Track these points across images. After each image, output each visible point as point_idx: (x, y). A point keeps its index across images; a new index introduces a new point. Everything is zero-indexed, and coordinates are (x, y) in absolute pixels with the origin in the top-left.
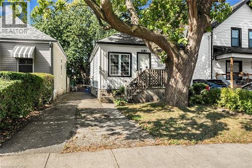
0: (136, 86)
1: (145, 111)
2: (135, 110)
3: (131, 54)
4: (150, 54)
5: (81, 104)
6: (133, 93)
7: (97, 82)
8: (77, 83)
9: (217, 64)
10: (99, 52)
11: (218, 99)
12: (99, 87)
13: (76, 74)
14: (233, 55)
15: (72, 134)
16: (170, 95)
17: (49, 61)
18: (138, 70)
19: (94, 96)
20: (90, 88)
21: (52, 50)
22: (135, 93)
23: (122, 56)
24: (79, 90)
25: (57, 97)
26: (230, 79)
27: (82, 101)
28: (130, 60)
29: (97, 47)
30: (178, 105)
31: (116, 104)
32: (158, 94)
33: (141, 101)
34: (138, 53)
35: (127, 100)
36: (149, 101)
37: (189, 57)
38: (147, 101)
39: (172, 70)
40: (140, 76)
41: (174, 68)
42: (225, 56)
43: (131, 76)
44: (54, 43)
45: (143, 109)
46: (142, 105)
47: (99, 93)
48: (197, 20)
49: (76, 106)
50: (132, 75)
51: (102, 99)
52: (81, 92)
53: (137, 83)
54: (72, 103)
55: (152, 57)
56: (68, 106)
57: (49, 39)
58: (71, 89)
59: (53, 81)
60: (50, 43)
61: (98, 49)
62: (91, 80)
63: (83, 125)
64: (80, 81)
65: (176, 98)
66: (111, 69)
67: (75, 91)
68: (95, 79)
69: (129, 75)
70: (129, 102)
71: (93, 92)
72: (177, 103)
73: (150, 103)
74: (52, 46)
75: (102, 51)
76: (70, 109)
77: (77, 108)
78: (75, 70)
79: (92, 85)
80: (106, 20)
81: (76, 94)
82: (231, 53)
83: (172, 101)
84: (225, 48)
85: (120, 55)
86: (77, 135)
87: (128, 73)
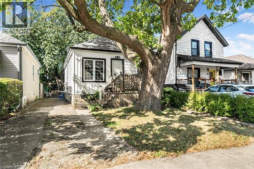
0: (111, 91)
1: (121, 117)
2: (110, 116)
3: (105, 60)
4: (123, 60)
5: (52, 111)
6: (108, 98)
7: (71, 88)
8: (52, 89)
9: (181, 70)
10: (72, 58)
11: (186, 101)
12: (73, 93)
13: (51, 81)
14: (194, 63)
15: (36, 151)
16: (144, 100)
17: (17, 66)
18: (111, 75)
19: (68, 102)
20: (64, 94)
21: (20, 54)
22: (110, 98)
23: (96, 62)
24: (53, 96)
25: (28, 103)
26: (192, 84)
27: (55, 107)
28: (104, 66)
29: (71, 52)
30: (151, 109)
31: (91, 109)
32: (132, 98)
33: (115, 105)
34: (112, 59)
35: (102, 105)
36: (123, 106)
37: (163, 62)
38: (122, 105)
39: (146, 75)
40: (114, 81)
41: (149, 73)
42: (187, 64)
43: (105, 82)
44: (23, 47)
45: (118, 114)
46: (117, 110)
47: (73, 98)
48: (169, 27)
49: (47, 113)
50: (107, 80)
51: (75, 104)
52: (54, 97)
53: (111, 88)
54: (43, 110)
55: (125, 63)
56: (38, 113)
57: (17, 43)
58: (45, 95)
59: (22, 87)
60: (18, 46)
61: (71, 55)
62: (65, 86)
63: (52, 138)
64: (55, 87)
65: (150, 102)
66: (86, 75)
67: (49, 97)
68: (69, 85)
69: (104, 80)
70: (104, 107)
71: (67, 98)
72: (151, 107)
73: (124, 108)
74: (20, 50)
75: (76, 57)
76: (39, 118)
77: (47, 116)
78: (49, 77)
79: (66, 91)
80: (79, 19)
81: (49, 100)
82: (192, 60)
83: (146, 105)
84: (187, 56)
85: (94, 61)
86: (42, 154)
87: (102, 79)
